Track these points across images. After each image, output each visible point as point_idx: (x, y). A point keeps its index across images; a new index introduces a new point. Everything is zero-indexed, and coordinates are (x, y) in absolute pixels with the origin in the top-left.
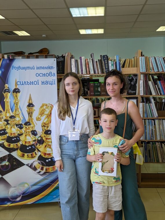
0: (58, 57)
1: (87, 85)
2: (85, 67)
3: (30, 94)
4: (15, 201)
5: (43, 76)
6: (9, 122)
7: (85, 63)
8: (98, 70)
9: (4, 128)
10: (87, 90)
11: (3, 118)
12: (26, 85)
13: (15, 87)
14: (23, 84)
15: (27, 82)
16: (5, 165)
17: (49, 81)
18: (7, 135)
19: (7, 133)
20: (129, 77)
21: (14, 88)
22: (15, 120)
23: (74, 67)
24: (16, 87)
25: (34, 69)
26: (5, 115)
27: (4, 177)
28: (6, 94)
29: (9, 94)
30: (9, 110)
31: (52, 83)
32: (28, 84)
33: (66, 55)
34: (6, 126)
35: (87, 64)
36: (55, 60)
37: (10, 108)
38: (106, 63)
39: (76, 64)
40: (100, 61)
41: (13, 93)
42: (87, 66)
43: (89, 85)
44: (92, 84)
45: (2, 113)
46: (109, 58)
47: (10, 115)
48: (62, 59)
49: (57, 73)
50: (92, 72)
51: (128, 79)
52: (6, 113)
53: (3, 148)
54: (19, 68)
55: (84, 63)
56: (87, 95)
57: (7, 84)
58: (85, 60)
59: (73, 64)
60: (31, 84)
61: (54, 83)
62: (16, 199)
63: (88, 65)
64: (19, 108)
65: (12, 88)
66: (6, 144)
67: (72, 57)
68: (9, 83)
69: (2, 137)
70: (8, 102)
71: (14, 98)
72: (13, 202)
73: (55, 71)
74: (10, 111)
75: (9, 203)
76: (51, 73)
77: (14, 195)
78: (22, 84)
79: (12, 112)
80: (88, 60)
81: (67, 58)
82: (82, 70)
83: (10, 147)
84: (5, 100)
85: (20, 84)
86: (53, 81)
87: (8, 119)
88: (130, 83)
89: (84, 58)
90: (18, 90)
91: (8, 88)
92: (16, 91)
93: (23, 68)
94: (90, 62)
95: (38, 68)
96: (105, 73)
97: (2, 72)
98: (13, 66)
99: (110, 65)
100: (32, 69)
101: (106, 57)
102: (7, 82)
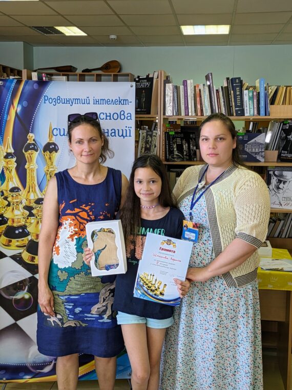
0: (140, 79)
1: (194, 139)
2: (193, 101)
4: (40, 372)
5: (106, 119)
6: (34, 212)
7: (193, 92)
8: (219, 108)
9: (23, 223)
10: (195, 148)
11: (21, 203)
13: (48, 141)
14: (64, 135)
16: (23, 298)
17: (118, 130)
18: (29, 238)
19: (28, 234)
20: (284, 124)
21: (46, 143)
23: (172, 101)
24: (50, 140)
25: (89, 103)
26: (25, 197)
27: (20, 323)
29: (35, 155)
30: (35, 186)
31: (124, 135)
33: (156, 75)
34: (28, 218)
35: (197, 96)
36: (132, 86)
37: (36, 182)
38: (238, 93)
39: (176, 94)
40: (226, 90)
41: (44, 151)
42: (198, 99)
45: (20, 193)
46: (244, 82)
47: (36, 198)
48: (147, 83)
49: (137, 113)
50: (207, 112)
51: (282, 129)
52: (29, 192)
53: (20, 264)
54: (59, 102)
55: (191, 93)
56: (195, 159)
57: (31, 132)
58: (195, 87)
59: (169, 94)
61: (128, 135)
62: (42, 369)
63: (200, 97)
65: (43, 141)
66: (26, 256)
67: (167, 80)
68: (36, 130)
69: (18, 241)
70: (32, 170)
71: (47, 163)
72: (36, 375)
73: (131, 108)
74: (37, 188)
75: (28, 377)
76: (122, 113)
77: (38, 361)
78: (62, 134)
79: (41, 190)
80: (199, 86)
81: (157, 82)
82: (187, 108)
83: (33, 263)
84: (26, 167)
85: (59, 133)
86: (127, 129)
87: (31, 205)
88: (286, 138)
89: (191, 83)
90: (53, 146)
91: (34, 142)
92: (51, 147)
93: (67, 101)
94: (204, 92)
95: (96, 102)
96: (235, 115)
97: (23, 108)
98: (45, 96)
99: (246, 98)
100: (84, 103)
101: (237, 81)
102: (32, 128)
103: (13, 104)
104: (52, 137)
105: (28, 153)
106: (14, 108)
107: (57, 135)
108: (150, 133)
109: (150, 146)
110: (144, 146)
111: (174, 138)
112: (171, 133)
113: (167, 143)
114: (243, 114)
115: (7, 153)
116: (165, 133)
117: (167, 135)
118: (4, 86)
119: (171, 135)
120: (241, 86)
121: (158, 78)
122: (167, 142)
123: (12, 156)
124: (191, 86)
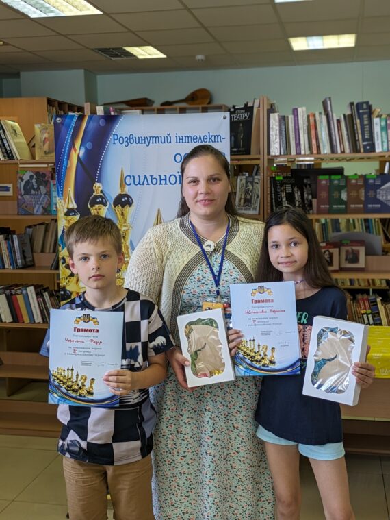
0: (236, 109)
1: (309, 185)
2: (306, 135)
3: (159, 210)
7: (306, 123)
8: (342, 143)
10: (310, 197)
12: (148, 184)
13: (119, 192)
14: (139, 183)
15: (151, 176)
21: (117, 194)
22: (119, 278)
23: (278, 137)
24: (122, 190)
28: (96, 209)
29: (104, 210)
32: (154, 181)
33: (257, 102)
35: (312, 128)
36: (225, 118)
38: (366, 122)
39: (283, 127)
40: (350, 119)
41: (115, 205)
42: (313, 132)
43: (316, 183)
44: (324, 182)
46: (373, 108)
48: (246, 114)
49: (232, 152)
50: (326, 150)
54: (132, 141)
55: (304, 124)
57: (98, 182)
58: (308, 117)
59: (274, 127)
60: (161, 184)
63: (316, 129)
64: (129, 246)
65: (113, 192)
67: (272, 109)
68: (104, 179)
78: (137, 182)
80: (314, 116)
81: (258, 112)
82: (298, 145)
85: (132, 182)
89: (303, 112)
90: (126, 199)
91: (101, 194)
92: (123, 200)
93: (142, 140)
94: (321, 122)
95: (180, 139)
96: (362, 150)
97: (87, 150)
98: (114, 135)
99: (377, 129)
100: (164, 142)
101: (365, 106)
102: (99, 176)
103: (74, 146)
104: (124, 187)
105: (94, 208)
106: (75, 151)
107: (130, 184)
108: (251, 179)
109: (251, 197)
110: (243, 197)
111: (282, 184)
112: (278, 178)
113: (273, 192)
114: (373, 149)
115: (68, 209)
116: (271, 178)
117: (273, 179)
118: (62, 123)
119: (278, 181)
120: (370, 112)
121: (259, 106)
122: (273, 189)
123: (75, 212)
124: (303, 116)
